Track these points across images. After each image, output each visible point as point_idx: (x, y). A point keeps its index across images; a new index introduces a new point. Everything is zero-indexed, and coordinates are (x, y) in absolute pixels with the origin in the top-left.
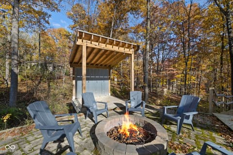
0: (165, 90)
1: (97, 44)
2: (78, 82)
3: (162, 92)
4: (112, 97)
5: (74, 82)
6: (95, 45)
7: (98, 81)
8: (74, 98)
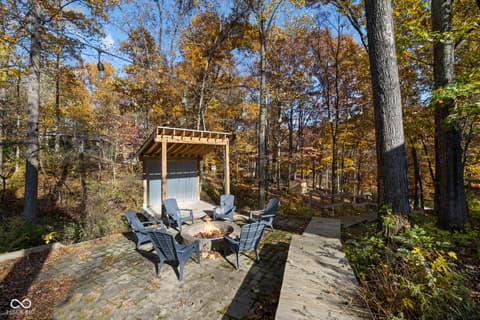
0: (304, 184)
1: (179, 138)
2: (151, 182)
3: (299, 188)
4: (202, 202)
5: (145, 182)
6: (177, 139)
7: (181, 179)
8: (145, 205)
